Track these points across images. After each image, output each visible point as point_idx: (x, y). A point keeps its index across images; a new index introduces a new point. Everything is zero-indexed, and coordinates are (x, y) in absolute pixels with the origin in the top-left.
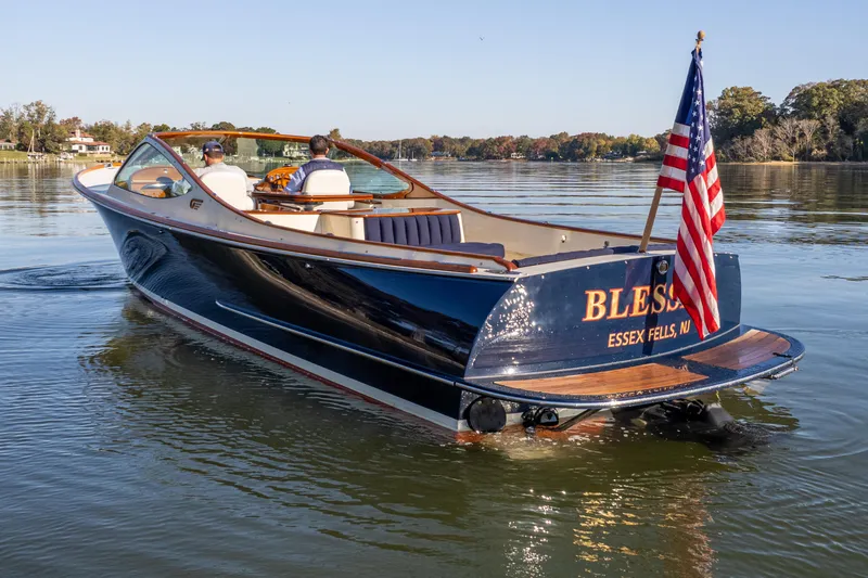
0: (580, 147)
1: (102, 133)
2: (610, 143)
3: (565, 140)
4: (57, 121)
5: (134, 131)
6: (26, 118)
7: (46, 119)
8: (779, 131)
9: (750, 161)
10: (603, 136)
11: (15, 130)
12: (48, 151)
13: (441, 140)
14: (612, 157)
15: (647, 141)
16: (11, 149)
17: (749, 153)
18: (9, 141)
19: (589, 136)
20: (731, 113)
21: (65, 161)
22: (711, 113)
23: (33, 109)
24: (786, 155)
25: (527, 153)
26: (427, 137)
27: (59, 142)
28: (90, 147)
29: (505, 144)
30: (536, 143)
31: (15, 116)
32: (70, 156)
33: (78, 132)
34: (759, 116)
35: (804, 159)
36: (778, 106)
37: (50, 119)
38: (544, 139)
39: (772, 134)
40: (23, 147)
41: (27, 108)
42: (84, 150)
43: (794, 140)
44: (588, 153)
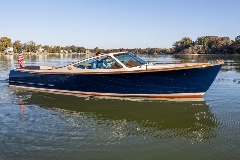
0: (152, 51)
1: (46, 48)
2: (159, 50)
3: (149, 49)
4: (36, 45)
5: (53, 47)
6: (29, 45)
7: (33, 45)
8: (194, 47)
9: (187, 54)
10: (158, 49)
11: (27, 47)
12: (34, 52)
13: (122, 49)
14: (160, 53)
15: (168, 50)
16: (26, 51)
17: (187, 52)
18: (25, 50)
19: (154, 48)
20: (184, 43)
21: (37, 54)
22: (180, 43)
23: (31, 43)
24: (195, 53)
25: (141, 52)
26: (119, 49)
27: (36, 50)
28: (43, 51)
29: (136, 50)
30: (143, 50)
31: (27, 45)
32: (38, 53)
33: (40, 48)
34: (190, 44)
35: (199, 54)
36: (194, 42)
37: (35, 45)
38: (145, 49)
39: (193, 48)
40: (28, 51)
41: (30, 42)
42: (42, 52)
43: (197, 49)
44: (154, 52)
